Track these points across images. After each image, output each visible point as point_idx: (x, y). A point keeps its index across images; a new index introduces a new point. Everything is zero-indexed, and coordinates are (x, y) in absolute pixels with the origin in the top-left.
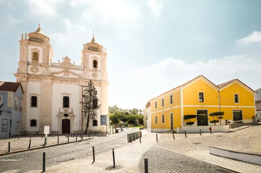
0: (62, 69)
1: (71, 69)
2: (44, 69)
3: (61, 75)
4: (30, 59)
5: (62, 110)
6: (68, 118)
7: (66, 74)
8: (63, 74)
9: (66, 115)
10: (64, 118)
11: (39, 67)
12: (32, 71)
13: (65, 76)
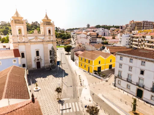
0: (34, 37)
1: (38, 36)
2: (26, 38)
3: (34, 40)
4: (18, 34)
5: (36, 58)
6: (39, 61)
7: (37, 39)
8: (35, 39)
9: (38, 60)
10: (37, 61)
11: (23, 38)
12: (20, 40)
13: (36, 41)
